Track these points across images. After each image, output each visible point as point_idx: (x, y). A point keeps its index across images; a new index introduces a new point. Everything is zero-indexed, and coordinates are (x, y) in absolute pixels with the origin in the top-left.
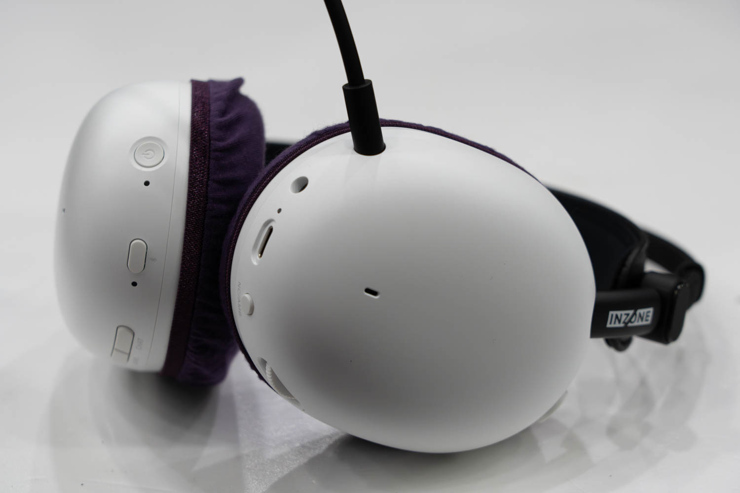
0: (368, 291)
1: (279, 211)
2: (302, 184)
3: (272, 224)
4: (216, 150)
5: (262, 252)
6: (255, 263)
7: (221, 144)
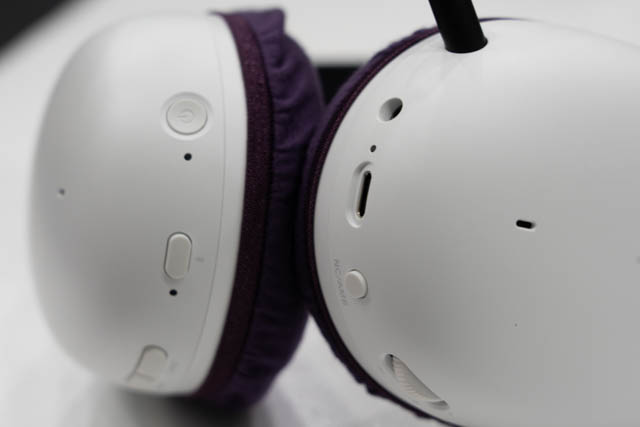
0: (521, 224)
1: (373, 149)
2: (395, 109)
3: (367, 169)
4: (281, 111)
5: (362, 210)
6: (355, 225)
7: (288, 102)
